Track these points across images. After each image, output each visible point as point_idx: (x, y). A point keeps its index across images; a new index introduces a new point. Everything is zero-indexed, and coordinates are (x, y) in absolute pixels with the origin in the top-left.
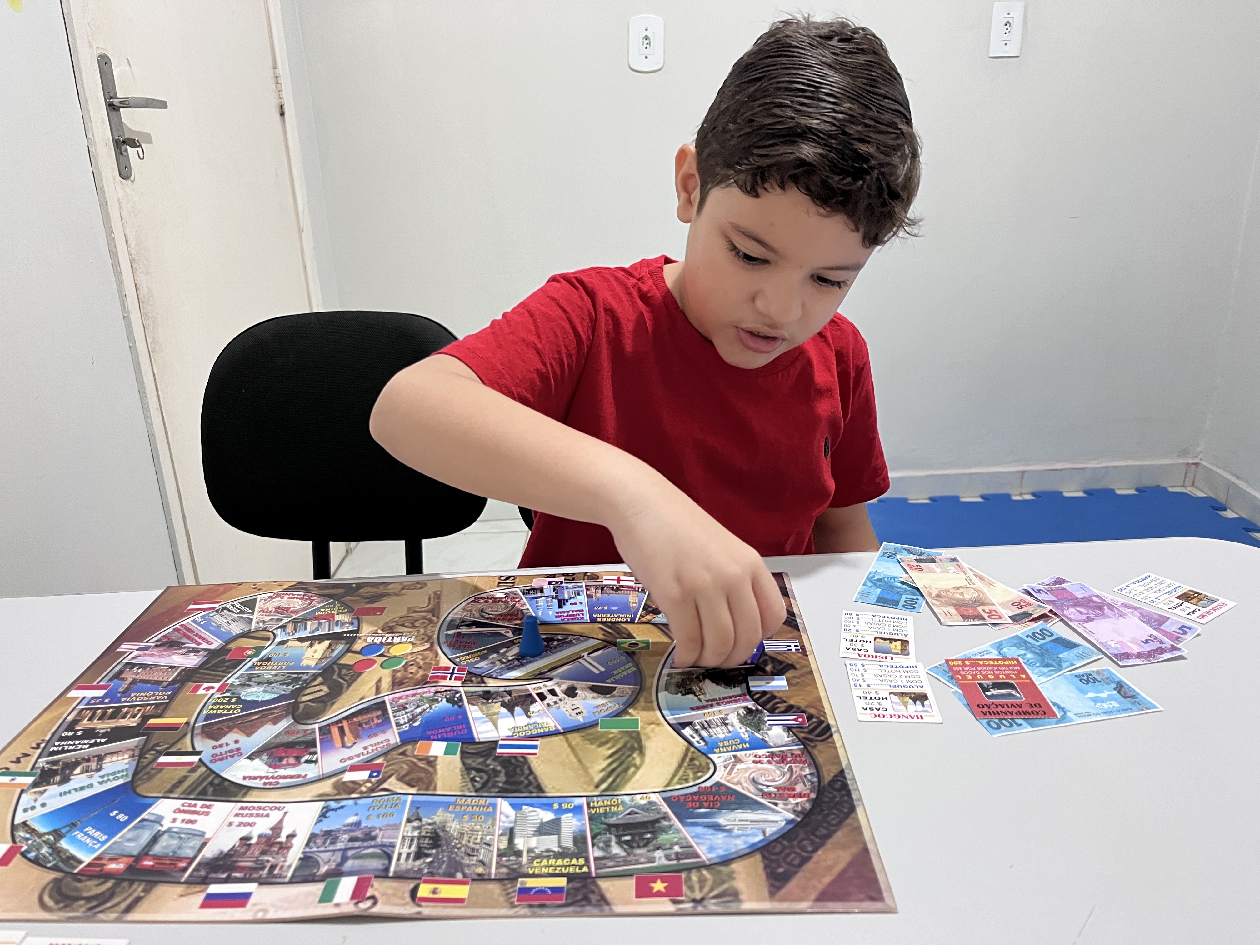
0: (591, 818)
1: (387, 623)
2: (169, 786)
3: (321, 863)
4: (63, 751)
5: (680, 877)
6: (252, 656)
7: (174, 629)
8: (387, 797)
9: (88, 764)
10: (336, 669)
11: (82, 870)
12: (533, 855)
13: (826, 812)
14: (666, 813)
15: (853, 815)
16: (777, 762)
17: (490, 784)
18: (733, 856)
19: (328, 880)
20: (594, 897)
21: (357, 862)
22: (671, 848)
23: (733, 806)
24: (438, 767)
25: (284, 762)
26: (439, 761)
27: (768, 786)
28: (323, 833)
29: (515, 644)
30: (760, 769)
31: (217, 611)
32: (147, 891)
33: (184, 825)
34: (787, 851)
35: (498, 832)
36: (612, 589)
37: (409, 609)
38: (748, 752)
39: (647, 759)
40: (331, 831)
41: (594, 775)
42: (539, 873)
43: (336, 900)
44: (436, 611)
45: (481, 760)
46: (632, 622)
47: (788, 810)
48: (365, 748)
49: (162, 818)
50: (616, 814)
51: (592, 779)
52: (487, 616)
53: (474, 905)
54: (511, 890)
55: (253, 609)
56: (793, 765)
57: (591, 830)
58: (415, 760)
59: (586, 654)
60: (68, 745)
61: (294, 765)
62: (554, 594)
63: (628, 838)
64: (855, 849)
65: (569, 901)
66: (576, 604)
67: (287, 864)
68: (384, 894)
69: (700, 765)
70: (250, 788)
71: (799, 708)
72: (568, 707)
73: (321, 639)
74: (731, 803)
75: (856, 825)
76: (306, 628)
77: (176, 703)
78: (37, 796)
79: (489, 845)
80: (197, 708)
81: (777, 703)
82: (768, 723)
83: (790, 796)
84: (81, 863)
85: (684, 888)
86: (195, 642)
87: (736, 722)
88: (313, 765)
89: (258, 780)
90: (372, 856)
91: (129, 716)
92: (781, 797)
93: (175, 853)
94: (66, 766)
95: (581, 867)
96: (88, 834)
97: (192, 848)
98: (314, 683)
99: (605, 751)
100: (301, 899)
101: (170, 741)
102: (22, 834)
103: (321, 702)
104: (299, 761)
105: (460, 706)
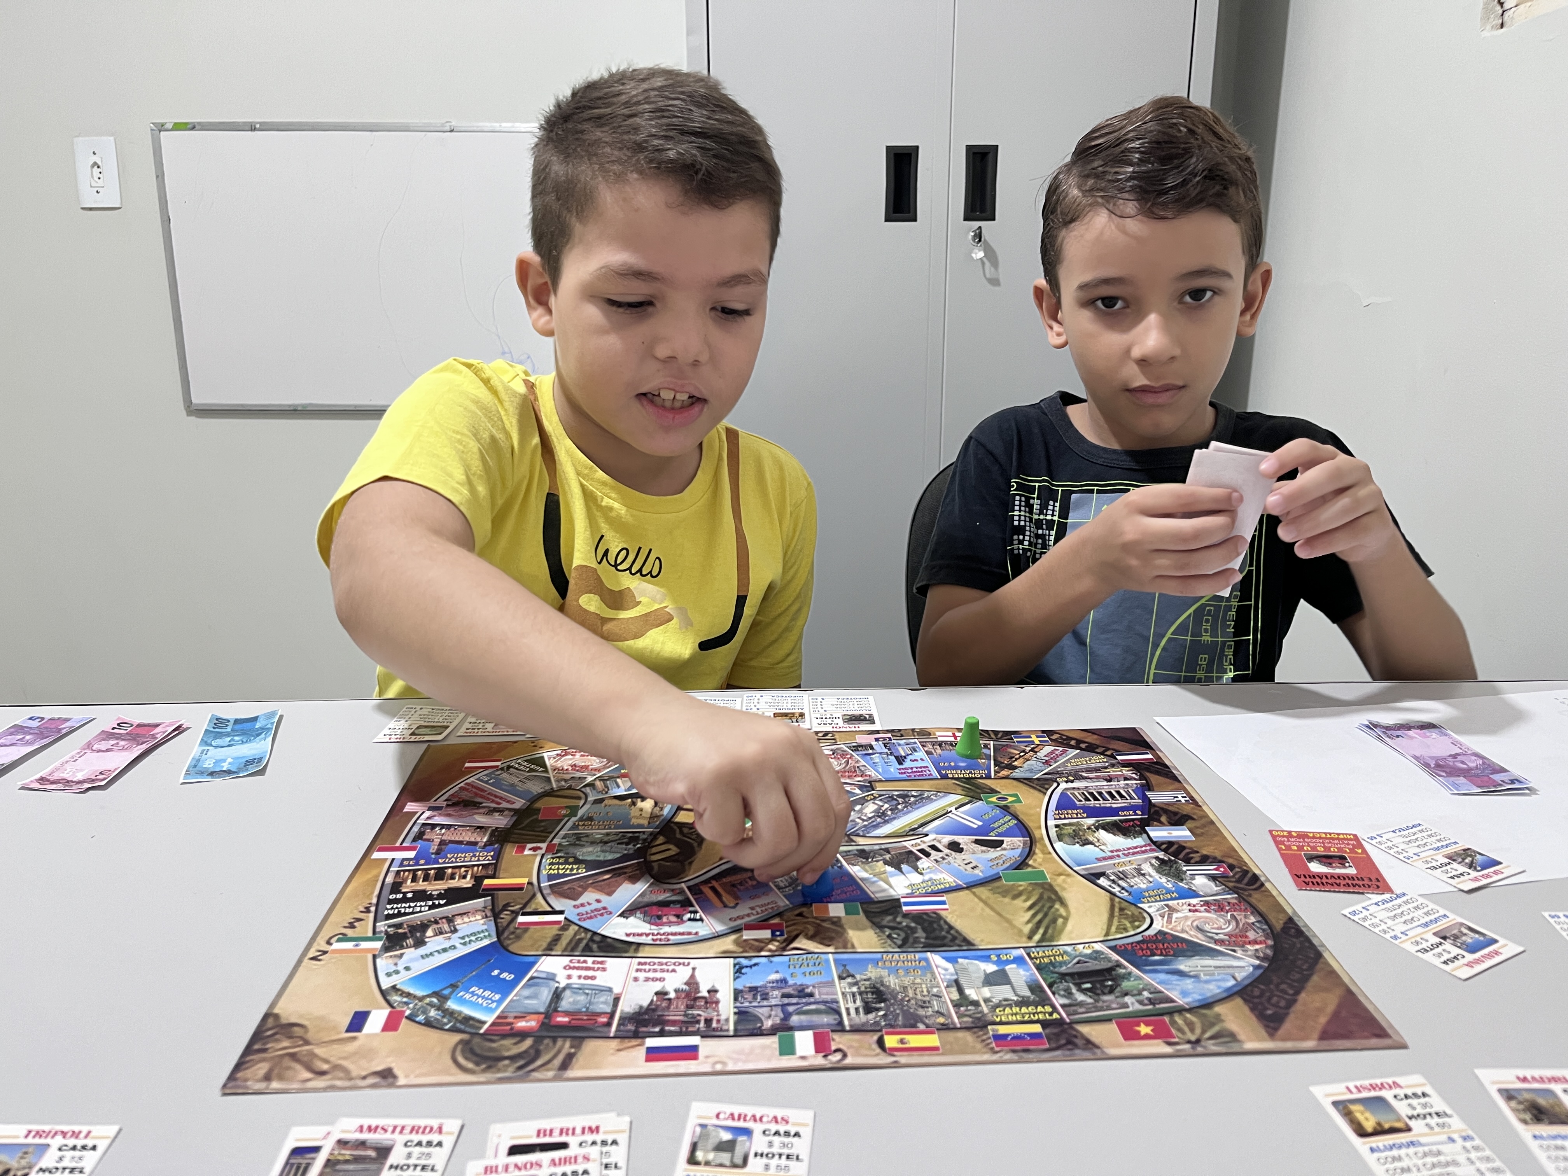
0: (1039, 968)
2: (545, 945)
3: (762, 1017)
4: (400, 914)
5: (1164, 1022)
6: (569, 816)
7: (460, 789)
8: (804, 956)
9: (439, 926)
10: (675, 827)
11: (487, 1030)
13: (1292, 957)
14: (1117, 961)
15: (1322, 960)
16: (1216, 911)
17: (911, 940)
18: (1211, 1000)
19: (779, 1033)
20: (1079, 1042)
21: (804, 1018)
22: (1140, 993)
23: (1188, 954)
25: (665, 919)
27: (1217, 934)
28: (747, 989)
29: (868, 801)
30: (1200, 918)
31: (502, 769)
32: (576, 1047)
33: (584, 981)
34: (1268, 994)
35: (943, 985)
36: (952, 745)
38: (1180, 901)
39: (1072, 910)
40: (757, 987)
41: (1020, 926)
42: (1007, 1020)
43: (799, 1053)
46: (988, 777)
47: (1249, 956)
48: (752, 909)
49: (554, 975)
50: (1064, 963)
51: (1020, 931)
53: (952, 1052)
54: (984, 1037)
55: (544, 767)
56: (1235, 913)
57: (1044, 979)
59: (953, 809)
60: (404, 907)
61: (678, 923)
62: (886, 750)
63: (1088, 985)
64: (1339, 992)
65: (1054, 1045)
66: (916, 760)
69: (1133, 914)
70: (639, 944)
71: (1215, 858)
72: (959, 862)
74: (1184, 951)
75: (1329, 969)
76: (618, 786)
77: (504, 864)
78: (396, 960)
79: (938, 996)
80: (532, 868)
81: (1189, 853)
82: (1189, 872)
83: (1245, 943)
84: (484, 1023)
85: (1173, 1031)
86: (493, 801)
87: (1153, 873)
88: (700, 923)
89: (644, 937)
90: (817, 1012)
91: (457, 877)
92: (1236, 944)
93: (588, 1008)
94: (413, 929)
95: (1051, 1014)
96: (477, 995)
97: (605, 1003)
98: (658, 842)
99: (1022, 904)
100: (758, 1051)
101: (519, 900)
102: (398, 998)
103: (676, 861)
104: (682, 920)
105: (841, 868)
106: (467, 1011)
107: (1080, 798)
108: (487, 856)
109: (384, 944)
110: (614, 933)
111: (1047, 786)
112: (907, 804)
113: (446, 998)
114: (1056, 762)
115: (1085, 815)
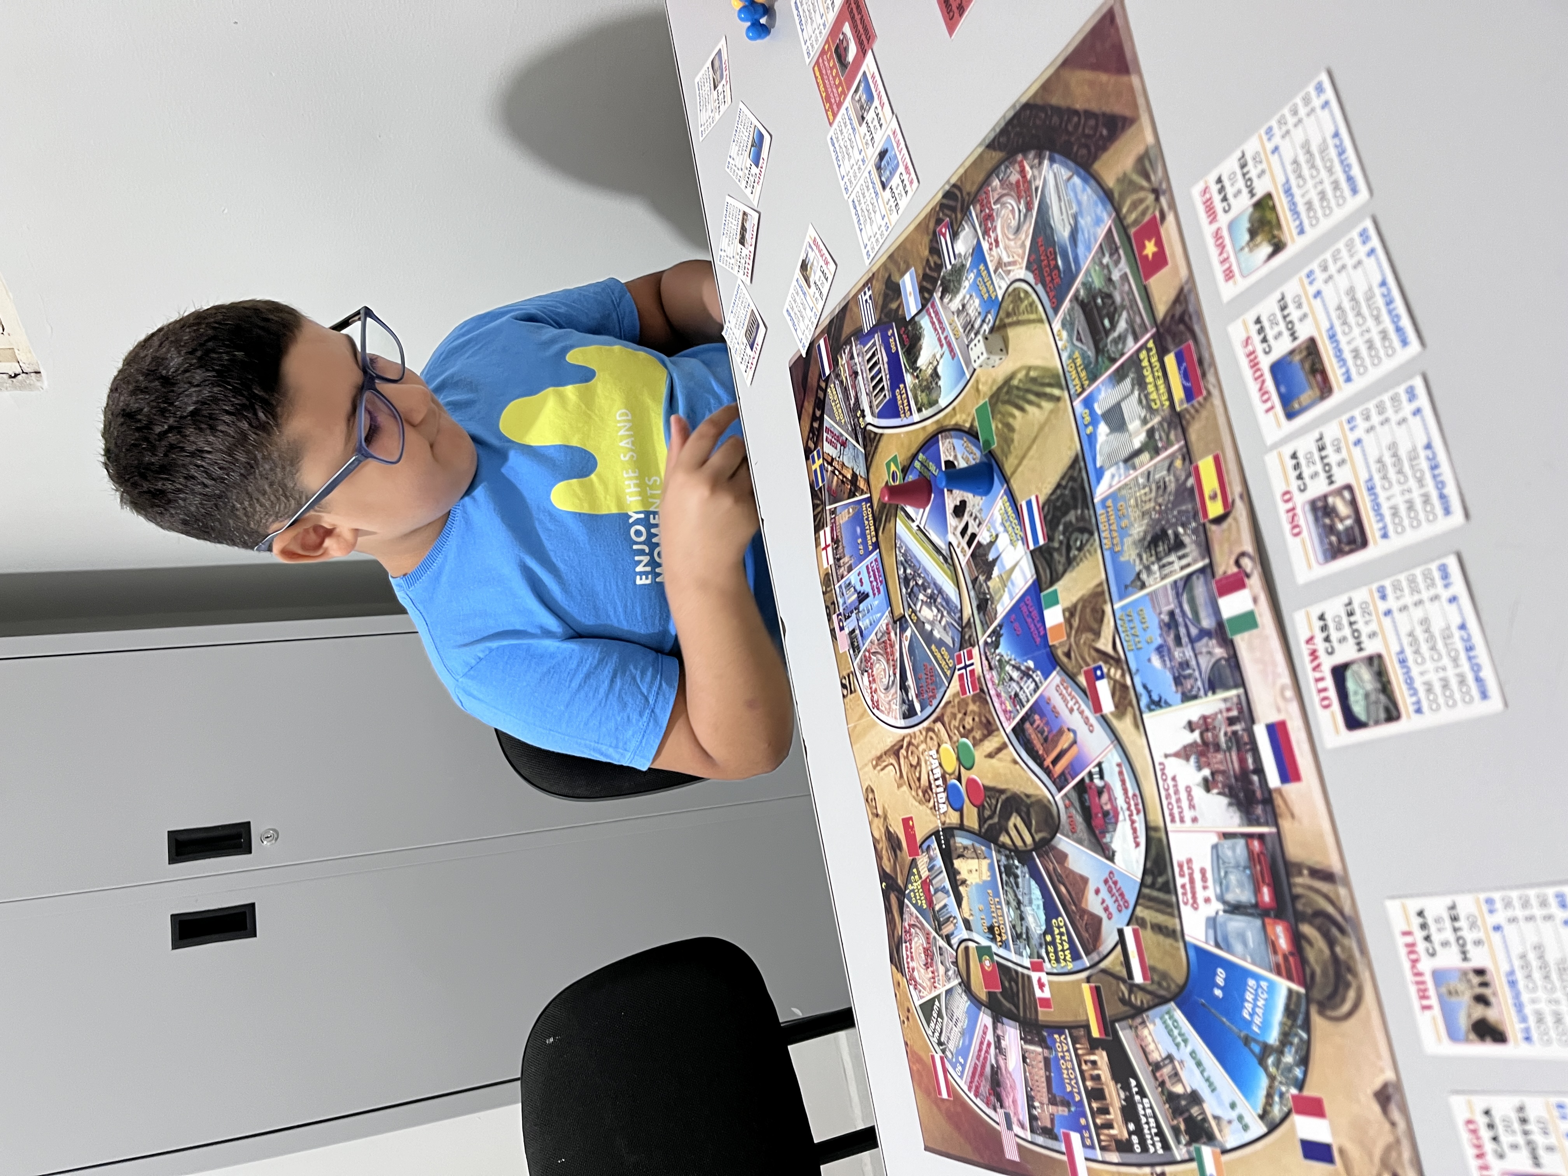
0: (1093, 378)
1: (920, 802)
2: (1169, 941)
3: (1213, 660)
5: (1136, 234)
6: (991, 955)
7: (976, 1096)
8: (1122, 635)
9: (1167, 1079)
10: (986, 826)
11: (1298, 985)
12: (1148, 415)
13: (1034, 131)
14: (1071, 301)
16: (993, 220)
17: (1081, 524)
18: (1101, 193)
19: (1230, 636)
20: (1179, 310)
21: (1203, 614)
22: (1107, 266)
23: (1048, 231)
24: (1074, 599)
25: (1108, 807)
26: (1067, 604)
27: (1020, 212)
28: (1180, 689)
29: (918, 619)
30: (1004, 234)
31: (943, 1051)
32: (1300, 869)
33: (1210, 883)
34: (1083, 140)
35: (1133, 474)
36: (837, 548)
37: (899, 786)
38: (988, 259)
39: (1018, 364)
40: (1174, 678)
41: (1046, 413)
42: (1166, 394)
43: (1250, 606)
44: (896, 748)
45: (1056, 555)
46: (869, 500)
47: (1040, 173)
48: (1071, 711)
49: (1208, 920)
50: (1084, 356)
51: (1052, 412)
52: (892, 678)
53: (1218, 441)
54: (1192, 411)
55: (932, 1001)
56: (992, 201)
57: (1107, 369)
58: (1073, 632)
59: (914, 525)
60: (1149, 1130)
61: (1110, 790)
62: (854, 615)
63: (1107, 322)
64: (1067, 73)
65: (1188, 335)
66: (861, 580)
68: (1231, 552)
69: (1012, 302)
70: (1148, 828)
71: (931, 241)
73: (952, 874)
74: (1046, 237)
75: (1041, 91)
76: (945, 906)
77: (1067, 1018)
78: (1224, 1124)
79: (1149, 473)
80: (1067, 983)
81: (930, 268)
82: (953, 261)
83: (1025, 181)
84: (1290, 990)
85: (1147, 218)
86: (987, 1052)
87: (959, 297)
88: (1104, 766)
89: (1137, 825)
90: (1192, 602)
91: (1096, 1072)
92: (1028, 189)
93: (1245, 867)
94: (1176, 1111)
95: (1149, 350)
96: (1253, 1009)
97: (1233, 849)
98: (1008, 842)
99: (1018, 419)
100: (1258, 655)
101: (1114, 988)
102: (1276, 1108)
103: (1028, 814)
104: (1104, 787)
105: (1000, 626)
106: (1278, 1015)
107: (882, 396)
108: (1061, 1042)
109: (1205, 1143)
110: (1137, 862)
111: (872, 436)
112: (916, 574)
113: (1265, 1047)
114: (842, 435)
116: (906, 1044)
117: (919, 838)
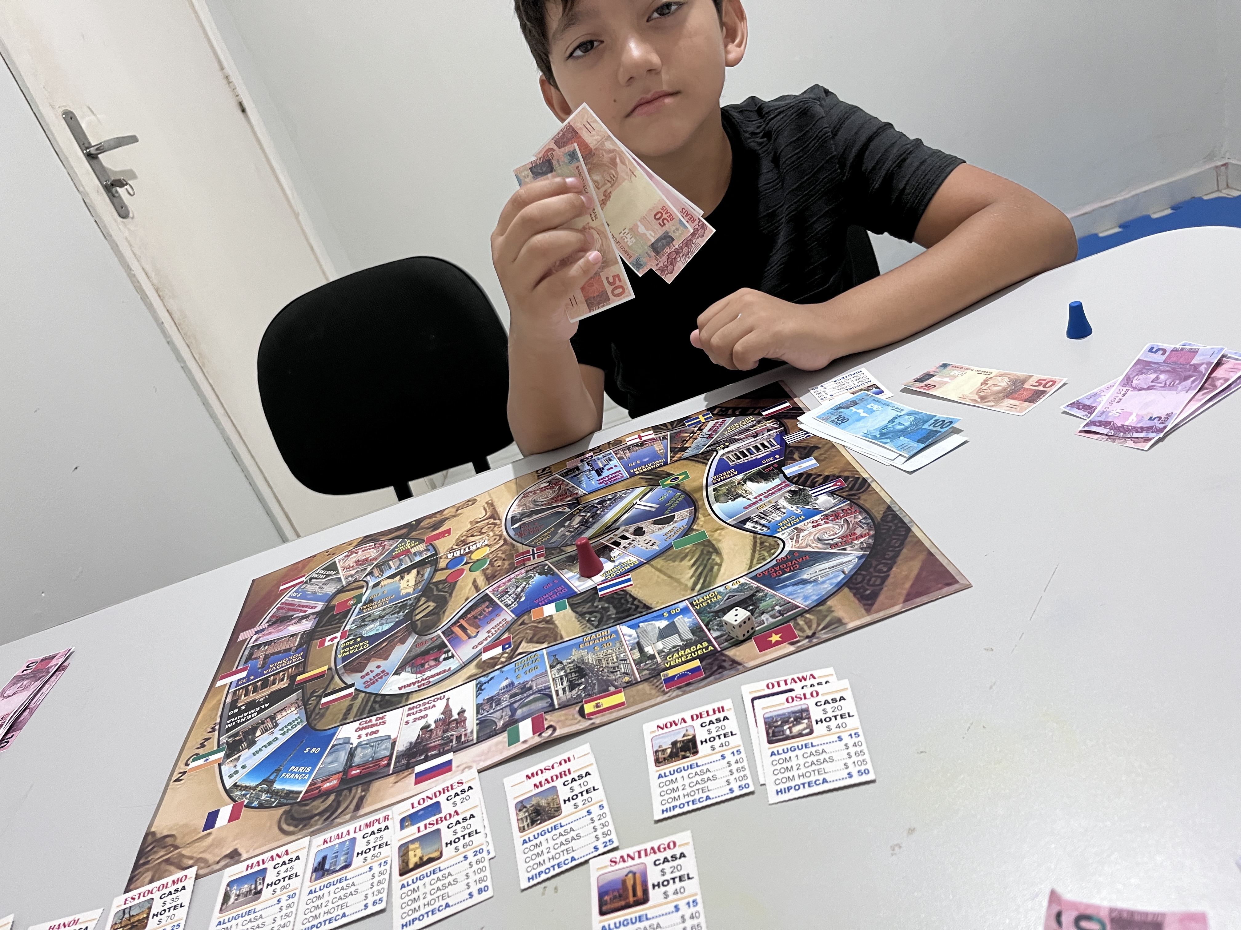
0: (698, 613)
1: (458, 539)
2: (341, 716)
3: (496, 721)
4: (237, 725)
5: (790, 627)
6: (356, 604)
7: (277, 609)
8: (525, 658)
9: (264, 726)
10: (433, 587)
11: (303, 798)
12: (663, 654)
13: (888, 540)
14: (758, 587)
15: (910, 534)
16: (833, 520)
17: (605, 619)
18: (825, 597)
19: (508, 729)
20: (726, 664)
21: (525, 709)
22: (773, 609)
23: (811, 563)
24: (556, 622)
25: (426, 666)
26: (555, 618)
27: (832, 539)
28: (486, 701)
29: (575, 515)
30: (820, 530)
31: (306, 582)
32: (366, 790)
33: (369, 737)
34: (868, 577)
35: (628, 649)
36: (637, 446)
37: (471, 522)
38: (806, 522)
39: (725, 556)
40: (492, 697)
41: (686, 582)
42: (675, 664)
43: (522, 739)
44: (495, 515)
45: (589, 605)
46: (666, 464)
47: (856, 550)
48: (489, 632)
49: (349, 738)
50: (718, 602)
51: (686, 585)
52: (540, 503)
53: (634, 703)
54: (658, 684)
55: (336, 569)
56: (847, 517)
57: (703, 620)
58: (535, 624)
59: (638, 500)
60: (239, 719)
61: (436, 666)
62: (589, 468)
64: (922, 556)
65: (708, 674)
66: (612, 468)
67: (469, 731)
68: (558, 722)
69: (770, 544)
70: (407, 694)
71: (834, 476)
72: (642, 543)
73: (408, 570)
74: (807, 562)
75: (916, 540)
76: (390, 568)
77: (310, 659)
78: (234, 763)
79: (625, 660)
80: (331, 656)
81: (814, 478)
82: (814, 495)
83: (853, 539)
84: (300, 792)
85: (797, 632)
86: (301, 611)
87: (786, 505)
88: (452, 659)
89: (412, 687)
90: (534, 701)
91: (277, 682)
92: (847, 543)
93: (373, 757)
94: (246, 733)
95: (707, 648)
96: (294, 772)
97: (385, 749)
98: (420, 604)
99: (688, 563)
100: (493, 749)
101: (322, 686)
102: (238, 793)
103: (433, 614)
104: (439, 662)
105: (554, 574)
106: (288, 787)
107: (734, 459)
108: (298, 657)
109: (226, 752)
110: (391, 690)
111: (708, 457)
112: (604, 508)
113: (273, 782)
114: (716, 434)
115: (736, 473)
116: (315, 556)
117: (437, 543)
